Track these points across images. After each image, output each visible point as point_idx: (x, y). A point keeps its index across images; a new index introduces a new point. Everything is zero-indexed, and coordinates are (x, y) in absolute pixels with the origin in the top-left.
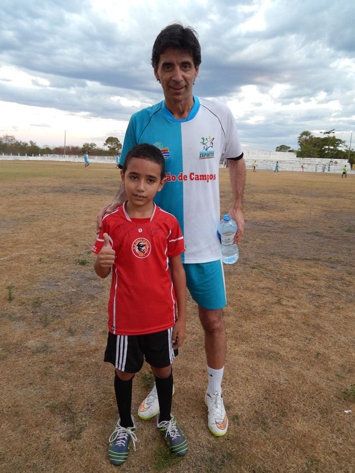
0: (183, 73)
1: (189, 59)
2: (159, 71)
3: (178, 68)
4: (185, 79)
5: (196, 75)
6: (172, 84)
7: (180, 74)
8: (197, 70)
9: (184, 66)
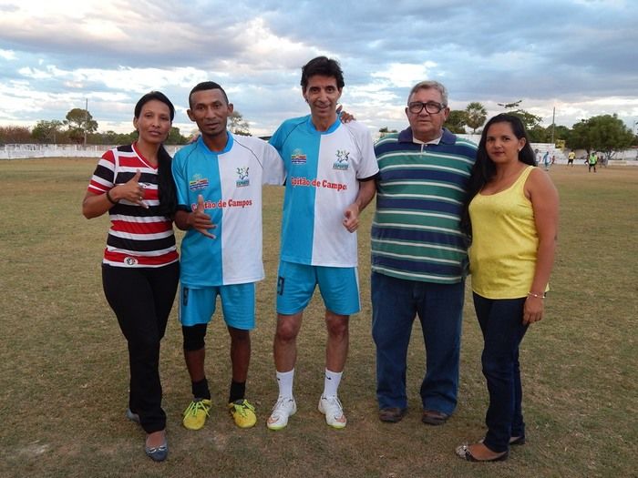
0: (328, 95)
1: (333, 83)
2: (307, 92)
3: (323, 91)
4: (330, 100)
5: (339, 96)
6: (318, 103)
7: (324, 95)
8: (340, 92)
9: (329, 89)
